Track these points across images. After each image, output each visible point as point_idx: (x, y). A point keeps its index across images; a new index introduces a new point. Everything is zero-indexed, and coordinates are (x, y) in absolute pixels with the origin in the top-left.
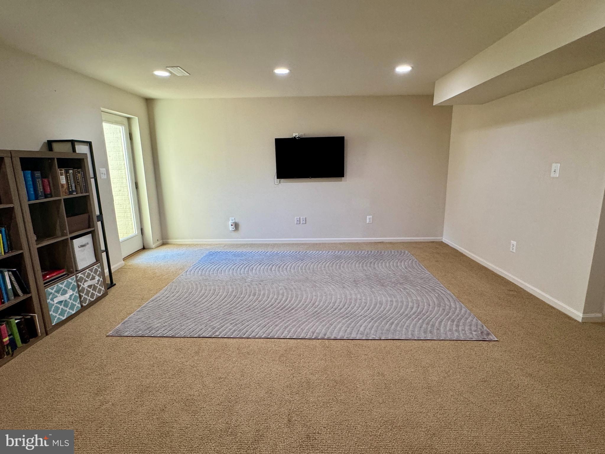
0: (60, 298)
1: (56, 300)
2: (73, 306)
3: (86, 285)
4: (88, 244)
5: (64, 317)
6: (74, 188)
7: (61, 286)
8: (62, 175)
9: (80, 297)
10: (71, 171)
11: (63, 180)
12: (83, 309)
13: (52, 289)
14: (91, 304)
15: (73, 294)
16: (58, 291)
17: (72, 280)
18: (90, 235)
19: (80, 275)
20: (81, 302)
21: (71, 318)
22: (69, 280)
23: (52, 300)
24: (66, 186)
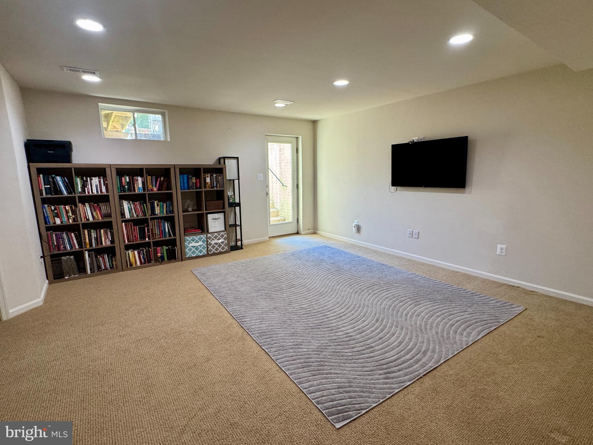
0: (194, 244)
1: (191, 245)
2: (201, 251)
3: (213, 242)
4: (220, 218)
5: (194, 255)
6: (215, 185)
7: (195, 238)
8: (208, 177)
9: (208, 248)
10: (214, 175)
11: (208, 180)
12: (208, 255)
13: (189, 238)
14: (214, 254)
15: (203, 245)
16: (193, 240)
17: (203, 237)
18: (223, 214)
19: (209, 235)
20: (207, 251)
21: (198, 257)
22: (202, 236)
23: (188, 244)
24: (209, 184)
